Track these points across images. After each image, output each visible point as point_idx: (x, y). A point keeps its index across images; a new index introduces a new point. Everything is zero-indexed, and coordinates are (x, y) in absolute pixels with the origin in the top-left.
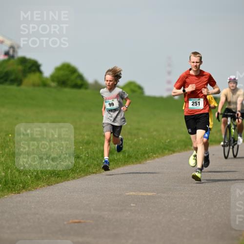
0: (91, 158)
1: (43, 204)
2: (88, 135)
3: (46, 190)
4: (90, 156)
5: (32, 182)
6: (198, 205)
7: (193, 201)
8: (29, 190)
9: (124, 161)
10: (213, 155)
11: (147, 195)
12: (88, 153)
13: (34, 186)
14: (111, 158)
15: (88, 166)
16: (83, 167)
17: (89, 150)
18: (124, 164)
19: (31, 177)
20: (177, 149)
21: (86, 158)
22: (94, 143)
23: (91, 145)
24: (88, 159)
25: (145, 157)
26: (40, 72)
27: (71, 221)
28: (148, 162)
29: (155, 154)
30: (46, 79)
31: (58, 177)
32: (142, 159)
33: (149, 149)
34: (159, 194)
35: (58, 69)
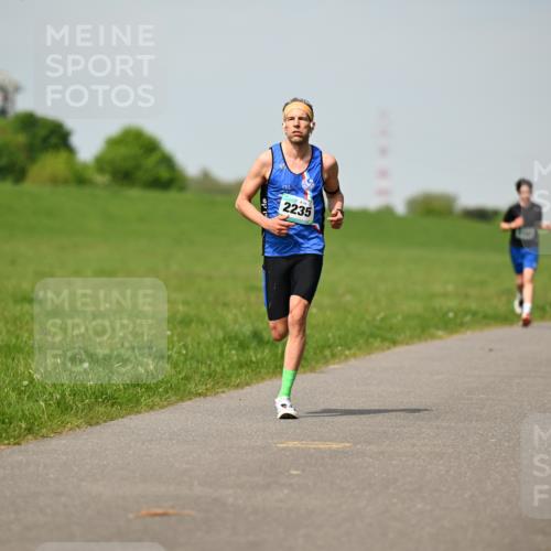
0: (192, 358)
1: (76, 469)
2: (186, 303)
3: (85, 437)
4: (190, 354)
5: (50, 416)
6: (452, 473)
7: (441, 462)
8: (43, 436)
9: (273, 367)
10: (491, 350)
11: (329, 448)
12: (185, 347)
13: (55, 426)
14: (241, 358)
15: (187, 378)
16: (174, 381)
17: (189, 340)
18: (274, 373)
19: (48, 405)
20: (403, 336)
21: (182, 358)
22: (201, 321)
23: (193, 325)
24: (186, 360)
25: (325, 357)
26: (70, 150)
27: (144, 512)
28: (332, 367)
29: (349, 349)
30: (85, 166)
31: (112, 405)
32: (317, 362)
33: (334, 336)
34: (359, 446)
35: (113, 143)
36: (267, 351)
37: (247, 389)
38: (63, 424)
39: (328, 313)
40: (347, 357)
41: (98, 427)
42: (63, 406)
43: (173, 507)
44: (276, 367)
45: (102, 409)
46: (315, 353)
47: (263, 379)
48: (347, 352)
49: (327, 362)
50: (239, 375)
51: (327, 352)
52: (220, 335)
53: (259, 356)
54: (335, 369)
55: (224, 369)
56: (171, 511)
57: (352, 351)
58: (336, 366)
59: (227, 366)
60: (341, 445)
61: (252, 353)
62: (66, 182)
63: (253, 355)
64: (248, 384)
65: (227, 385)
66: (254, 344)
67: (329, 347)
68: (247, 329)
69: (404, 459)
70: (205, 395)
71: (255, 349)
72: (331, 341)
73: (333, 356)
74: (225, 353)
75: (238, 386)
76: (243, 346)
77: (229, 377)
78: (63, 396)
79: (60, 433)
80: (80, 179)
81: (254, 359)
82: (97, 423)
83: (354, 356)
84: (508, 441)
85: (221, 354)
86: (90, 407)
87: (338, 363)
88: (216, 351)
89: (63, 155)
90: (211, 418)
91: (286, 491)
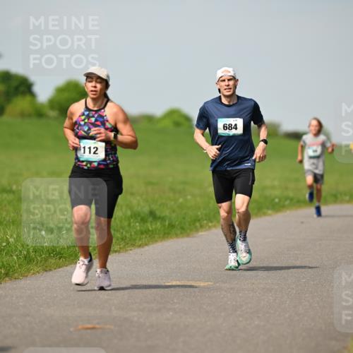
25: (196, 227)
26: (33, 95)
27: (80, 327)
28: (200, 233)
29: (212, 222)
30: (42, 105)
31: (60, 258)
32: (191, 230)
33: (201, 214)
34: (218, 285)
35: (60, 90)
36: (158, 224)
37: (146, 248)
38: (29, 270)
39: (198, 199)
40: (210, 227)
41: (51, 273)
42: (28, 259)
43: (98, 323)
44: (165, 234)
45: (53, 261)
46: (190, 225)
47: (156, 241)
48: (210, 224)
49: (197, 230)
50: (140, 239)
51: (198, 224)
52: (129, 213)
53: (154, 227)
54: (202, 235)
55: (131, 235)
56: (97, 326)
57: (213, 224)
58: (203, 233)
59: (133, 233)
60: (206, 284)
61: (149, 225)
62: (30, 116)
63: (150, 226)
64: (146, 245)
65: (133, 245)
66: (150, 219)
67: (199, 220)
68: (146, 210)
69: (246, 292)
70: (119, 252)
71: (151, 222)
72: (200, 217)
73: (201, 226)
74: (132, 225)
75: (140, 246)
76: (143, 220)
77: (135, 240)
78: (28, 252)
79: (27, 276)
80: (39, 113)
81: (150, 229)
82: (50, 270)
83: (215, 226)
84: (313, 281)
85: (129, 225)
86: (46, 260)
87: (205, 231)
88: (126, 224)
89: (28, 98)
90: (123, 266)
91: (171, 313)
